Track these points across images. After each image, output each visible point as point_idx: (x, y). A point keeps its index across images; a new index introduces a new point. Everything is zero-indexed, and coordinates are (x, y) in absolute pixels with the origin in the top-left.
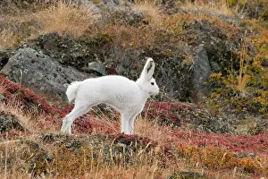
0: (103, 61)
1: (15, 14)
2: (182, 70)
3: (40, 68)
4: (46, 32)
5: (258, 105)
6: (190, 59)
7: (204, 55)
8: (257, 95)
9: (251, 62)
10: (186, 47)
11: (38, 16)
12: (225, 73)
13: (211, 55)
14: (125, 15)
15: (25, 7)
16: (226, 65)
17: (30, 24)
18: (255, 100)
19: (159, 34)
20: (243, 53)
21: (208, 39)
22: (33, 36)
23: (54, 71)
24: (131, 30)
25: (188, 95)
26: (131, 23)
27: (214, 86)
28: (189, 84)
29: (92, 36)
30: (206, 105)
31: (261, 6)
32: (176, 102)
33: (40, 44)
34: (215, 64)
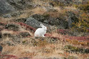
0: (47, 20)
1: (27, 10)
2: (66, 22)
3: (33, 22)
4: (35, 14)
5: (83, 30)
6: (67, 20)
7: (71, 19)
8: (83, 28)
9: (81, 20)
10: (66, 17)
11: (33, 10)
12: (75, 23)
13: (72, 19)
14: (52, 10)
15: (30, 8)
16: (75, 21)
17: (31, 12)
18: (82, 29)
19: (60, 14)
20: (79, 18)
21: (71, 15)
22: (32, 15)
23: (37, 23)
24: (54, 13)
25: (67, 28)
26: (54, 12)
27: (73, 26)
28: (67, 25)
29: (45, 15)
30: (71, 30)
31: (83, 7)
32: (64, 29)
33: (33, 16)
34: (73, 21)
